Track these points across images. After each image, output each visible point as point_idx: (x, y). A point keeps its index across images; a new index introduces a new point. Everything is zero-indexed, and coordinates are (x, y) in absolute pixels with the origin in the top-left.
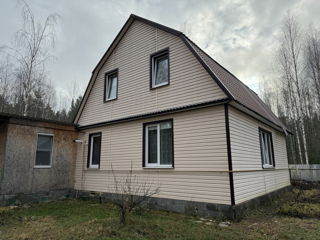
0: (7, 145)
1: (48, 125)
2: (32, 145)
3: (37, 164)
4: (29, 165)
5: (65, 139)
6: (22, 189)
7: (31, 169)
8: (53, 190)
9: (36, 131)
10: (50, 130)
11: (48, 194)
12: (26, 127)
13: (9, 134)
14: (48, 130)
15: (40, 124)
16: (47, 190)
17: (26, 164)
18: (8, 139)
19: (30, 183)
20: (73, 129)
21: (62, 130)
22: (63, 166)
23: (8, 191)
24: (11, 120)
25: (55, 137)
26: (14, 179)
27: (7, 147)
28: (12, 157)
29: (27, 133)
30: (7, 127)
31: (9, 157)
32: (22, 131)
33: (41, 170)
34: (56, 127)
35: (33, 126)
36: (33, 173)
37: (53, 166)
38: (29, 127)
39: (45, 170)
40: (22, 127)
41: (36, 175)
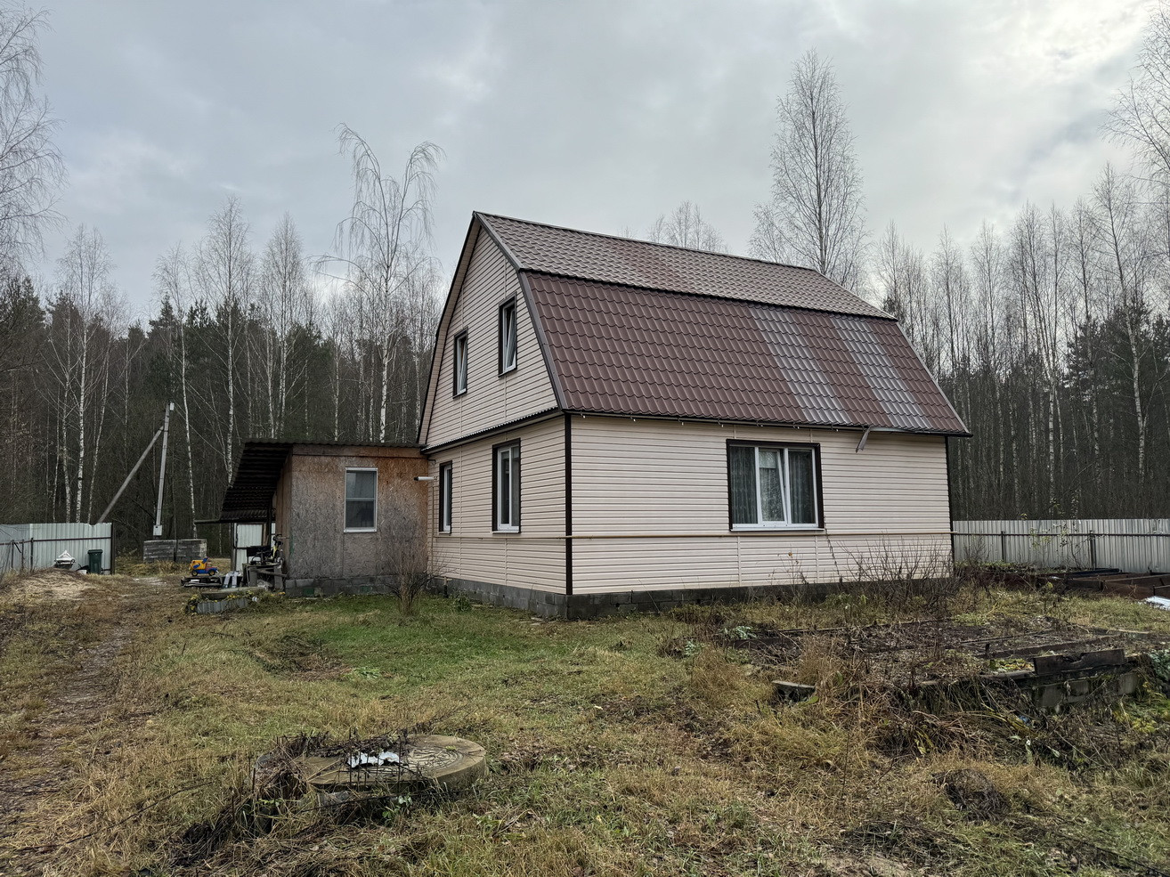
0: (293, 493)
1: (363, 452)
2: (338, 491)
3: (348, 525)
4: (335, 527)
5: (400, 475)
6: (325, 570)
7: (339, 536)
8: (382, 574)
9: (342, 465)
10: (369, 460)
11: (372, 580)
12: (323, 458)
13: (295, 474)
14: (365, 461)
15: (347, 452)
16: (372, 573)
17: (328, 526)
18: (294, 483)
19: (338, 560)
20: (415, 453)
21: (393, 458)
22: (400, 528)
23: (303, 571)
24: (295, 450)
25: (380, 472)
26: (310, 551)
27: (294, 498)
28: (303, 513)
29: (326, 470)
30: (290, 462)
31: (298, 515)
32: (316, 467)
33: (357, 536)
34: (380, 454)
35: (335, 456)
36: (343, 542)
37: (379, 529)
38: (329, 459)
39: (365, 537)
40: (316, 459)
41: (349, 544)
